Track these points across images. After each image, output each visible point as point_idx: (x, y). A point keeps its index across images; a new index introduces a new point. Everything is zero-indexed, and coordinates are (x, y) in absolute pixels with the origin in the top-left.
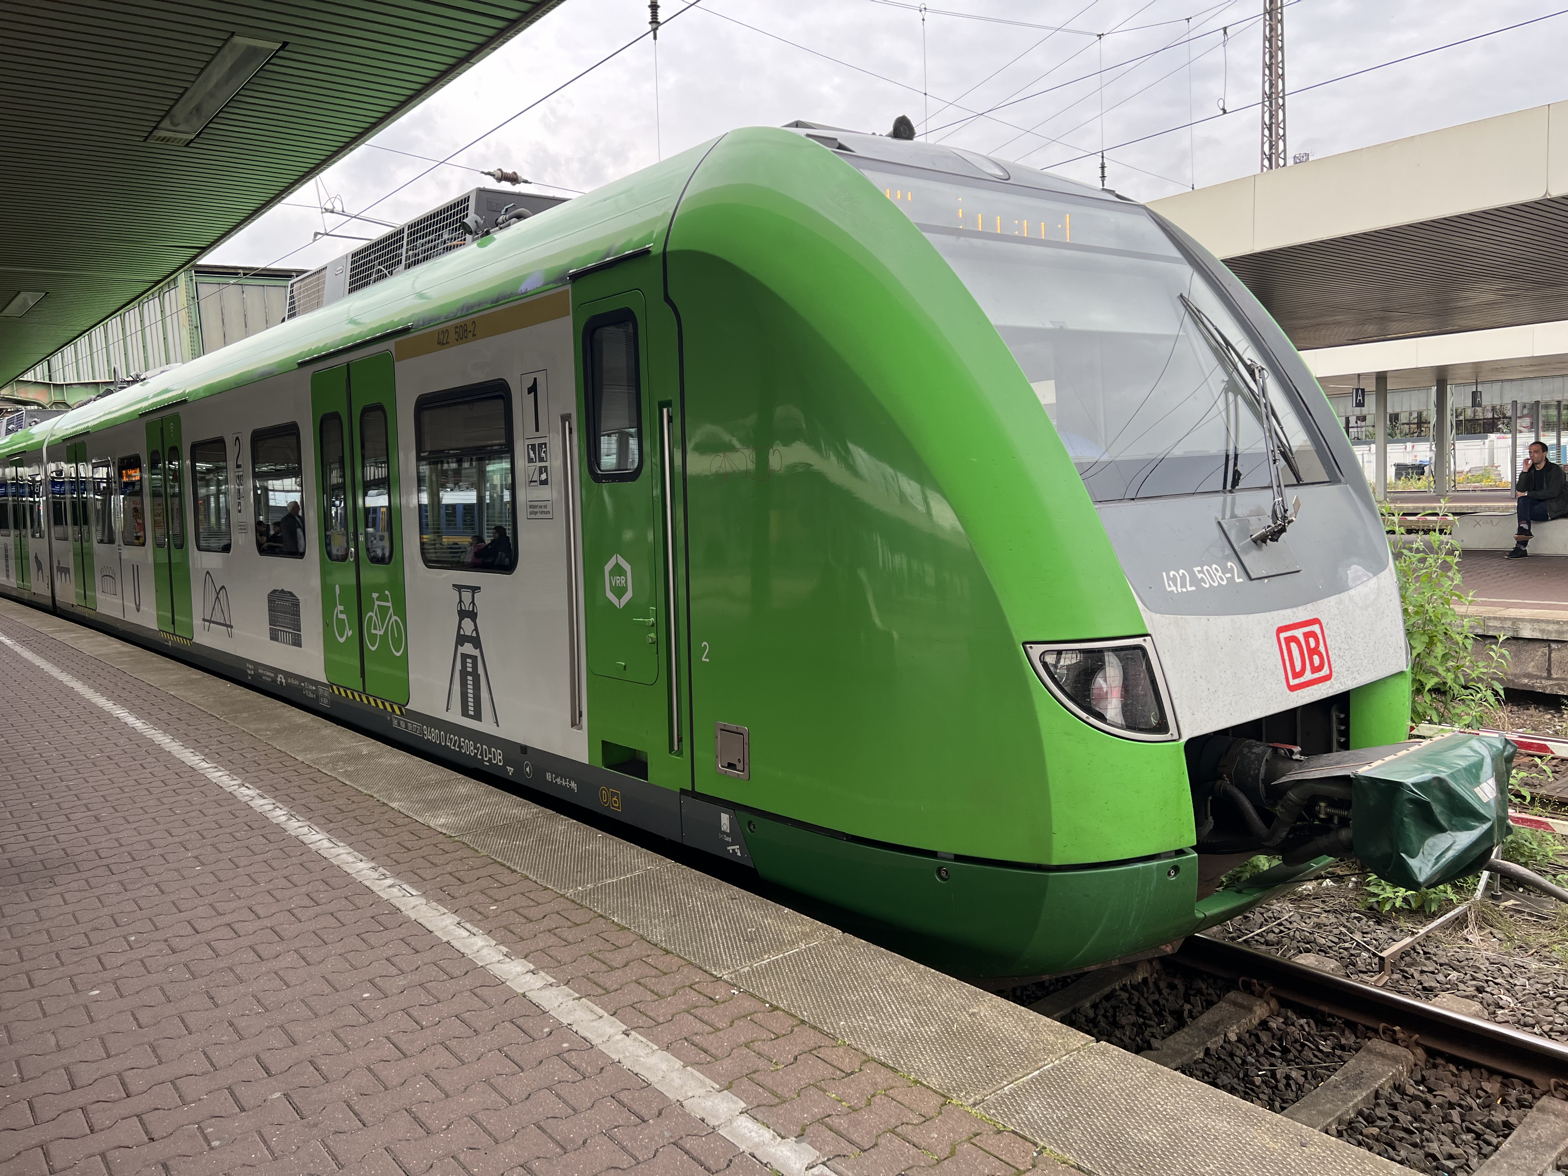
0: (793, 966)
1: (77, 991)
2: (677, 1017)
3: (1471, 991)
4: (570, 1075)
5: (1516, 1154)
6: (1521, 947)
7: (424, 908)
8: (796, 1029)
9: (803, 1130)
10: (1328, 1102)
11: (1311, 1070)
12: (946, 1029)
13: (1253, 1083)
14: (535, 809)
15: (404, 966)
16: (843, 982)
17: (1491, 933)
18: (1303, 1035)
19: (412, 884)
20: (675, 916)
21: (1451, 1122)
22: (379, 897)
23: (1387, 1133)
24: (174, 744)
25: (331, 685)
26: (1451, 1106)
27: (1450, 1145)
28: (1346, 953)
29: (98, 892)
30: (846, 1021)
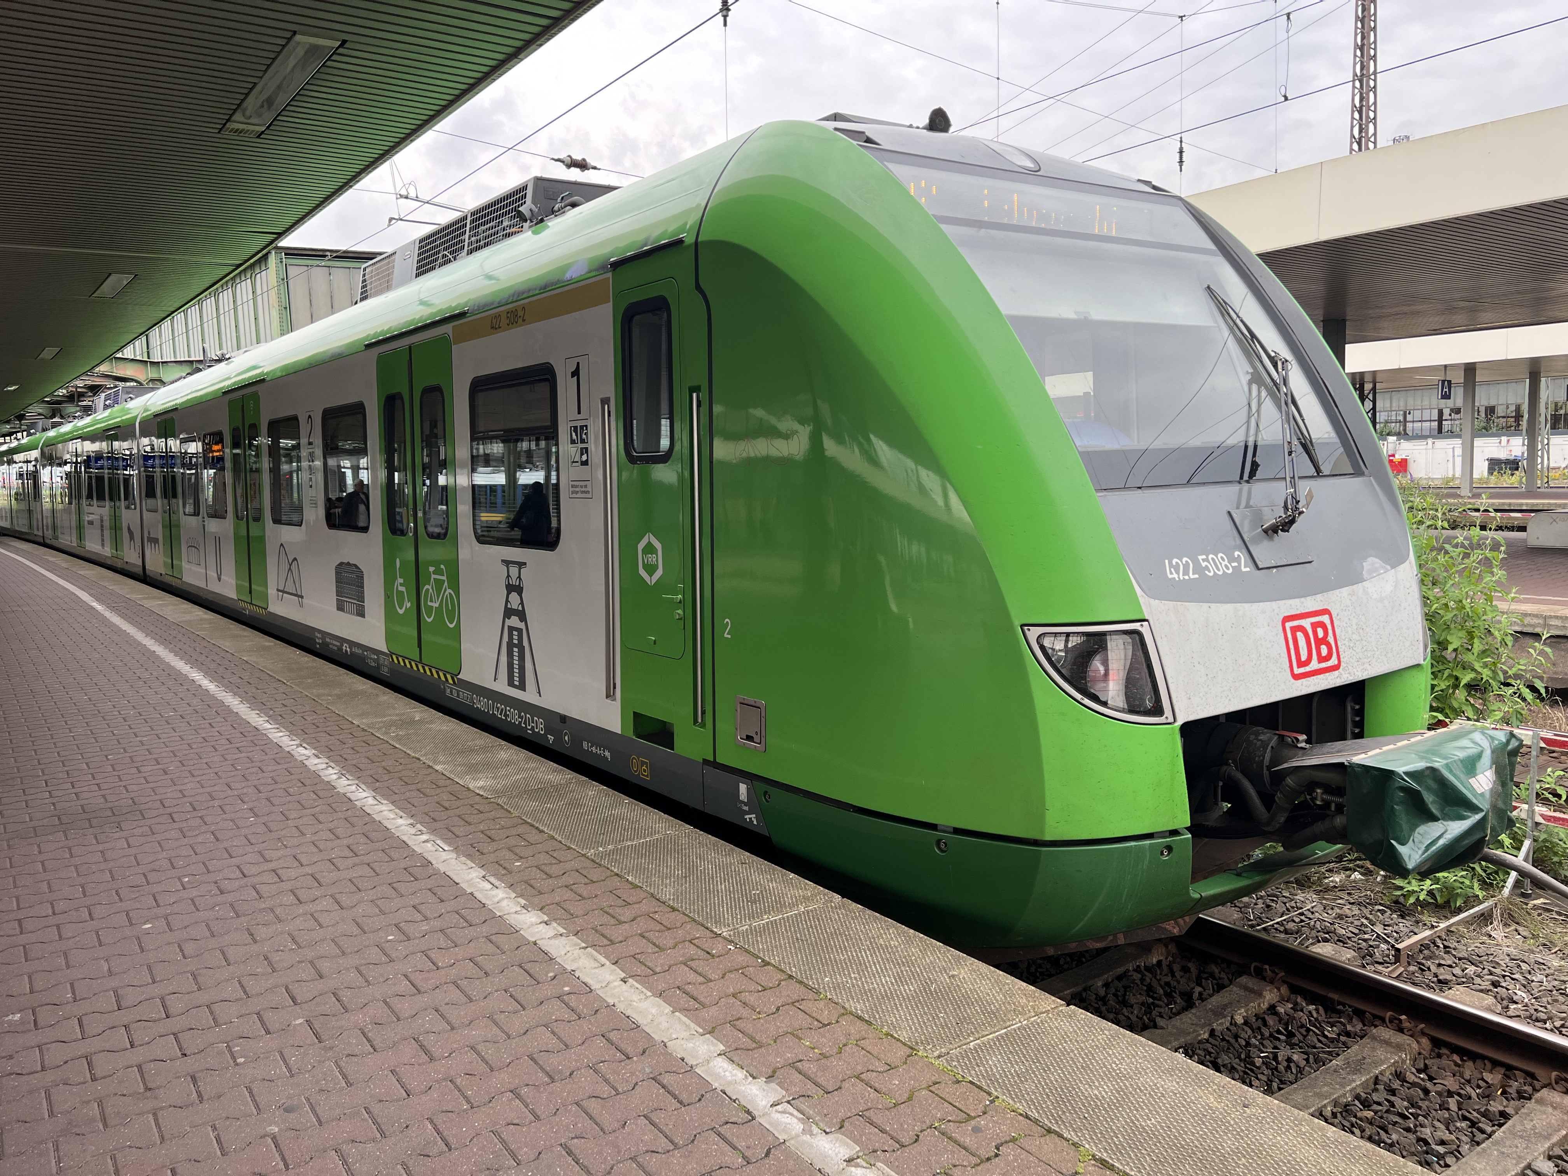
0: (790, 927)
1: (131, 924)
2: (674, 968)
3: (1486, 985)
4: (567, 1015)
5: (1508, 1143)
6: (1545, 945)
7: (454, 862)
8: (783, 983)
9: (774, 1072)
10: (1325, 1085)
11: (1314, 1054)
12: (925, 989)
13: (1253, 1064)
14: (570, 775)
15: (428, 914)
16: (834, 943)
17: (1516, 930)
18: (1310, 1021)
19: (445, 840)
20: (686, 877)
21: (1448, 1109)
22: (414, 850)
23: (1381, 1117)
24: (242, 705)
25: (391, 654)
26: (1450, 1094)
27: (1443, 1132)
28: (1364, 944)
29: (159, 837)
30: (831, 978)
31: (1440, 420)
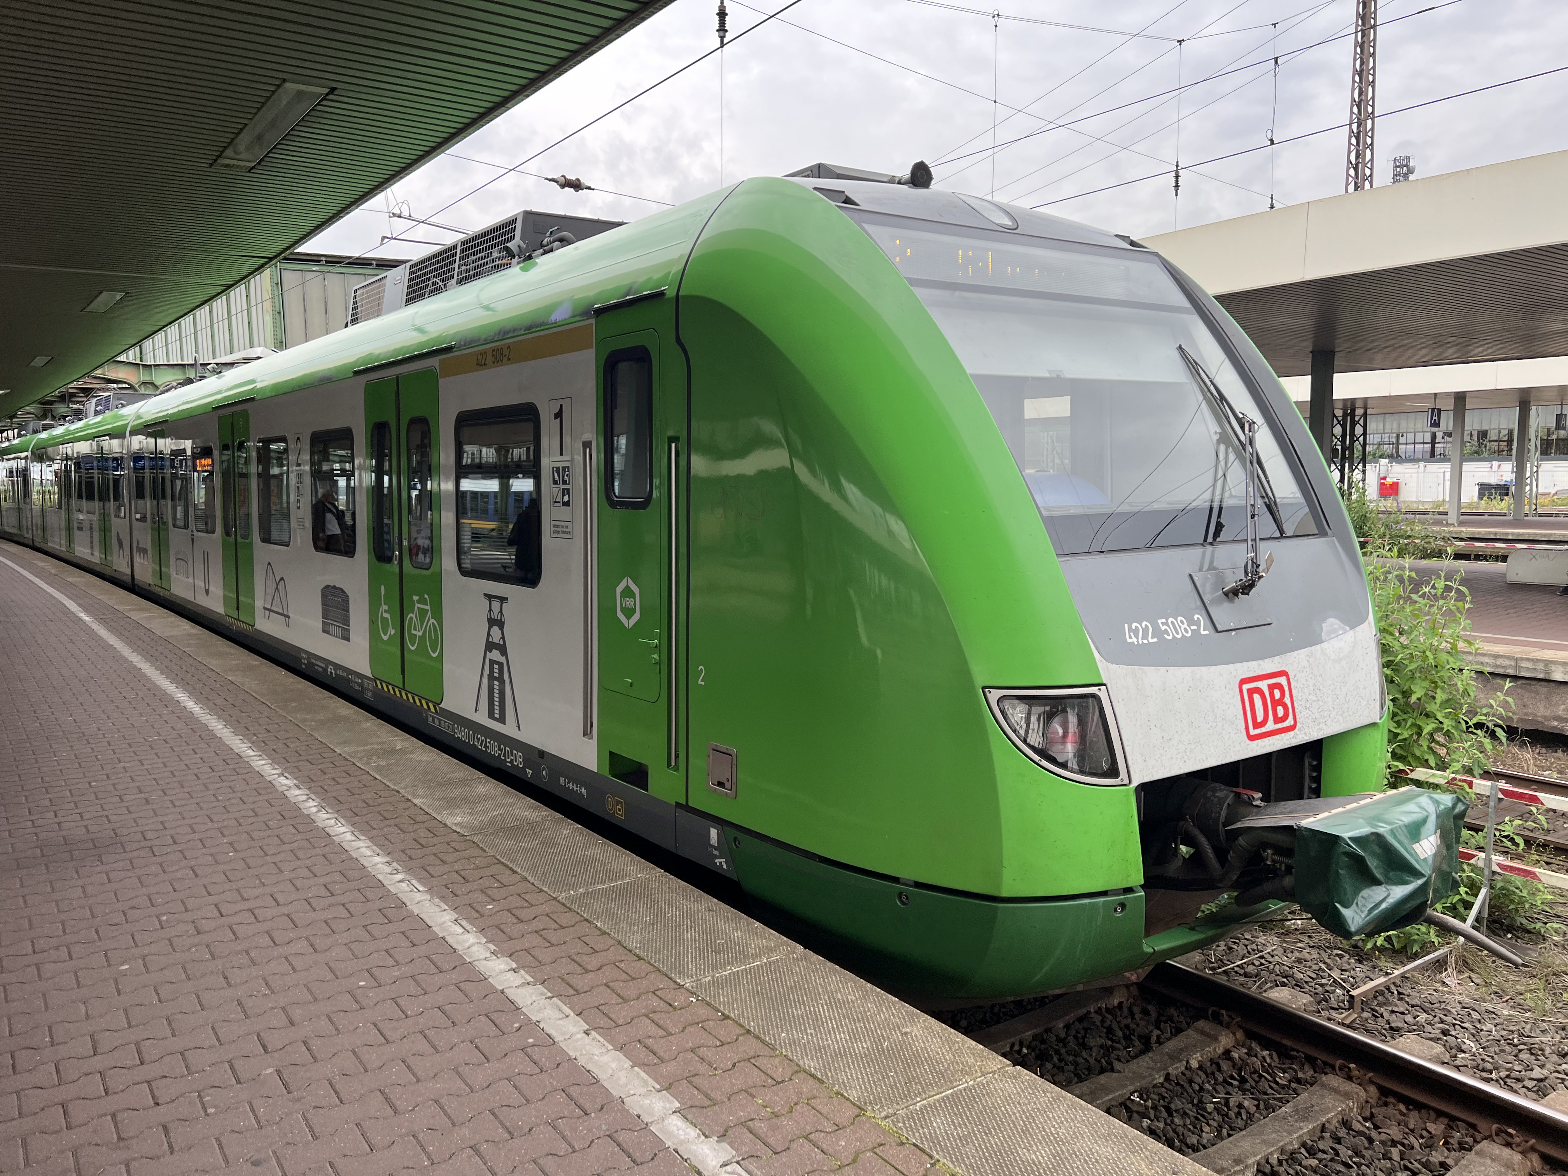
0: (751, 978)
1: (110, 965)
2: (635, 1021)
3: (1436, 1033)
4: (530, 1068)
6: (1497, 993)
7: (427, 903)
8: (741, 1038)
9: (726, 1131)
10: (1273, 1132)
11: (1265, 1101)
12: (877, 1047)
13: (1205, 1110)
14: (545, 812)
15: (400, 958)
16: (794, 997)
17: (1470, 978)
18: (1263, 1066)
19: (419, 880)
20: (653, 924)
21: (1391, 1159)
22: (389, 891)
23: (1326, 1166)
24: (226, 730)
25: (375, 679)
26: (1394, 1143)
28: (1321, 989)
29: (139, 872)
30: (787, 1034)
31: (1433, 442)
